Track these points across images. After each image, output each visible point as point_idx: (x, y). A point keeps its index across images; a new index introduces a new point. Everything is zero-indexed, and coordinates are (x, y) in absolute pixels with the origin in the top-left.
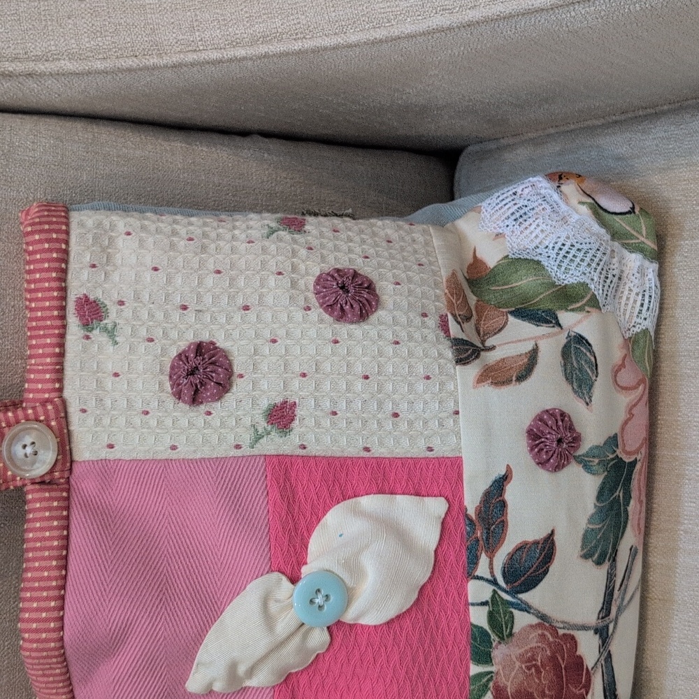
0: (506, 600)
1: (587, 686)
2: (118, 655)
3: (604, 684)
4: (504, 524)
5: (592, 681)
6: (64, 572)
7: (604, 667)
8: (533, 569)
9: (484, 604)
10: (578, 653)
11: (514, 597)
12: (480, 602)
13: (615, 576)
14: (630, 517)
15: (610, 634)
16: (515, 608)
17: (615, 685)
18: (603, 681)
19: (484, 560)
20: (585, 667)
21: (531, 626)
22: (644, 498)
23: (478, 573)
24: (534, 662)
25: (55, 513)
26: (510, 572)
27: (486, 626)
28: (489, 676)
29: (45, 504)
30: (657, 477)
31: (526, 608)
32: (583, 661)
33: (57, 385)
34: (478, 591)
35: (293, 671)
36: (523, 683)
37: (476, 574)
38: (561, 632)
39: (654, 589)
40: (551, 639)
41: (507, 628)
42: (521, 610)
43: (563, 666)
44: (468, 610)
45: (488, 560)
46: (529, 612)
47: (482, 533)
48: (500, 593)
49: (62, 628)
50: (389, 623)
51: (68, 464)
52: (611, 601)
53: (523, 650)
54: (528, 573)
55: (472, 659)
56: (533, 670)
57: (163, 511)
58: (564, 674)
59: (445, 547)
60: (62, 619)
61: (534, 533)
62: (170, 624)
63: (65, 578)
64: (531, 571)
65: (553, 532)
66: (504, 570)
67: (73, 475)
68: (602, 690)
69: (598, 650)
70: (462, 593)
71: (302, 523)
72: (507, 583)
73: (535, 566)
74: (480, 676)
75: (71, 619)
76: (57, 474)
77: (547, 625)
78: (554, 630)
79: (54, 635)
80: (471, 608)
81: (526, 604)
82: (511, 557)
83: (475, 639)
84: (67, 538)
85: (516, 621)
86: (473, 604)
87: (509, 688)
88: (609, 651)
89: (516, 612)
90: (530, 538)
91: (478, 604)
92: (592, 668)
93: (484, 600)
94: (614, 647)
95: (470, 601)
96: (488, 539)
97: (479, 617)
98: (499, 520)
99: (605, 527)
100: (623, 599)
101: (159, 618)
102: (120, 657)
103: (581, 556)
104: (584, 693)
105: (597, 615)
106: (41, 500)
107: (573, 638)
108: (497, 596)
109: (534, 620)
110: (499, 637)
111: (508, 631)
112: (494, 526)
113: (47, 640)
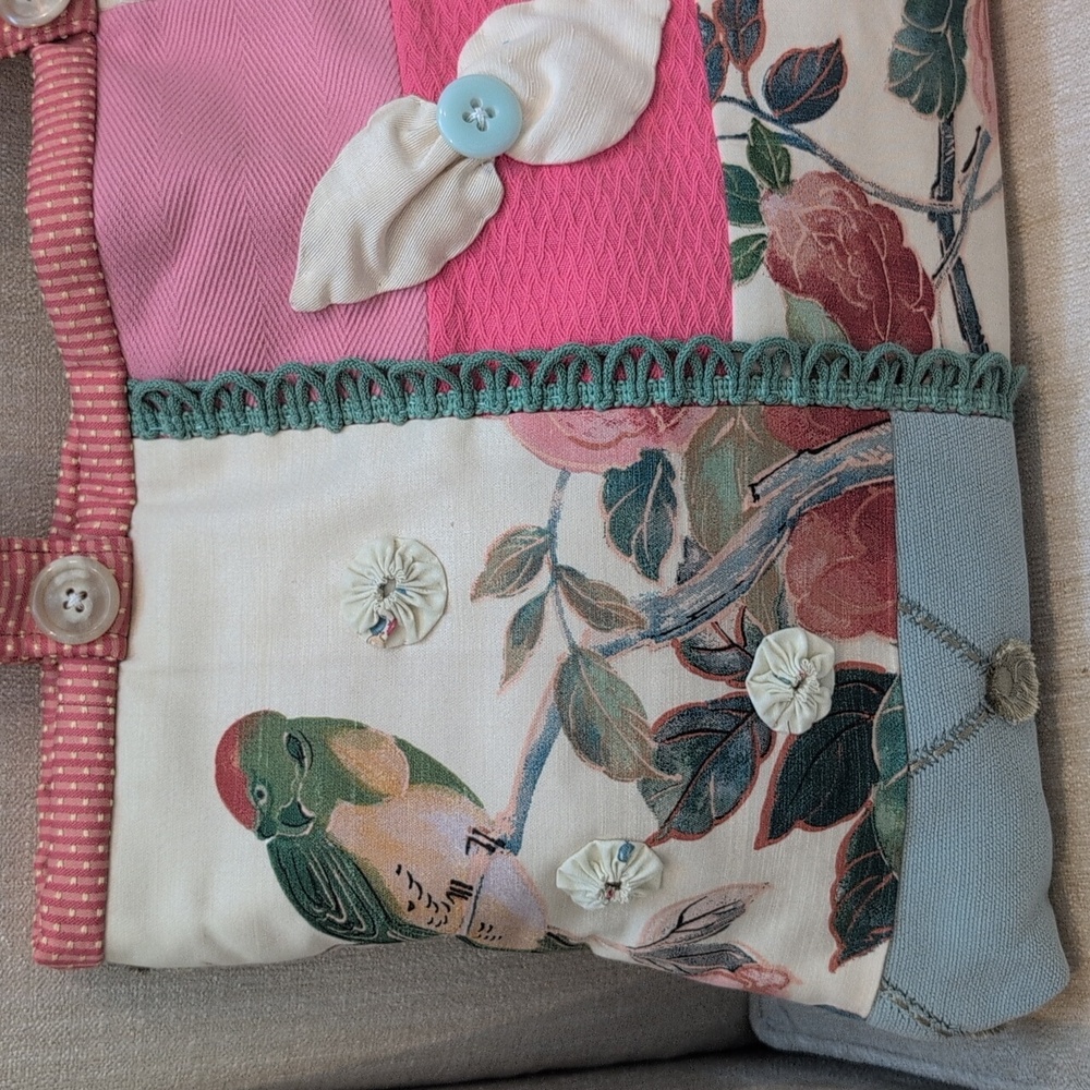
0: (775, 133)
1: (929, 302)
3: (957, 309)
4: (759, 26)
5: (936, 298)
6: (91, 137)
7: (953, 282)
8: (812, 89)
9: (744, 136)
10: (905, 244)
11: (787, 128)
12: (733, 134)
13: (954, 145)
14: (969, 76)
15: (956, 233)
16: (791, 145)
17: (977, 318)
18: (956, 304)
19: (733, 74)
20: (921, 271)
21: (821, 175)
22: (987, 52)
23: (726, 92)
24: (832, 235)
25: (74, 70)
26: (778, 91)
27: (746, 165)
28: (760, 241)
29: (59, 61)
30: (1008, 44)
31: (809, 146)
32: (916, 264)
34: (728, 119)
35: (452, 254)
36: (818, 263)
37: (723, 94)
38: (873, 200)
39: (1027, 211)
40: (856, 207)
41: (780, 171)
42: (801, 147)
43: (883, 259)
44: (716, 148)
45: (740, 74)
46: (815, 154)
47: (726, 37)
48: (763, 122)
49: (91, 207)
50: (594, 159)
51: (93, 12)
52: (952, 181)
53: (810, 209)
54: (806, 96)
55: (728, 218)
56: (832, 246)
57: (237, 59)
58: (886, 272)
59: (671, 62)
60: (90, 193)
61: (811, 38)
62: (255, 182)
63: (94, 145)
64: (810, 92)
65: (839, 42)
66: (767, 90)
67: (101, 32)
68: (956, 322)
69: (939, 249)
70: (705, 124)
72: (773, 107)
73: (815, 86)
74: (744, 242)
75: (103, 191)
76: (76, 23)
77: (847, 181)
78: (860, 194)
79: (80, 215)
80: (720, 143)
81: (807, 139)
82: (776, 70)
83: (731, 187)
84: (96, 100)
85: (793, 163)
86: (723, 137)
87: (794, 265)
88: (960, 259)
89: (794, 151)
90: (805, 43)
91: (730, 137)
92: (934, 276)
93: (740, 133)
94: (968, 252)
95: (718, 133)
96: (736, 43)
97: (734, 154)
98: (750, 21)
99: (925, 61)
100: (972, 189)
101: (236, 175)
103: (891, 90)
104: (925, 314)
105: (929, 191)
106: (53, 57)
107: (893, 216)
108: (759, 127)
109: (827, 168)
110: (770, 183)
111: (783, 175)
112: (743, 30)
113: (68, 225)
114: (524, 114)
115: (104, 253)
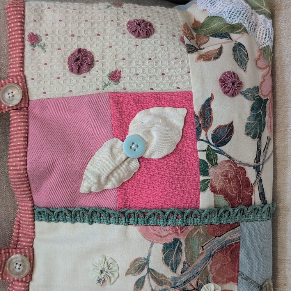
0: (214, 150)
1: (252, 191)
2: (51, 177)
3: (259, 192)
4: (211, 118)
5: (254, 190)
6: (26, 143)
7: (259, 184)
8: (225, 137)
9: (205, 151)
10: (247, 176)
11: (217, 148)
12: (202, 150)
13: (261, 146)
14: (266, 123)
15: (260, 170)
16: (218, 153)
17: (264, 193)
18: (259, 191)
19: (203, 132)
20: (250, 183)
21: (225, 161)
22: (271, 115)
23: (201, 138)
24: (227, 177)
25: (22, 120)
26: (215, 137)
27: (206, 160)
28: (208, 181)
29: (18, 117)
30: (277, 109)
31: (222, 153)
32: (249, 181)
33: (22, 69)
34: (201, 145)
35: (125, 181)
36: (223, 186)
37: (200, 138)
38: (239, 166)
39: (279, 157)
40: (234, 168)
41: (215, 161)
42: (221, 153)
43: (240, 181)
44: (198, 153)
45: (205, 133)
46: (224, 155)
47: (202, 122)
48: (211, 146)
49: (26, 165)
50: (164, 158)
51: (27, 101)
52: (260, 156)
53: (222, 171)
54: (223, 139)
55: (200, 174)
56: (227, 180)
57: (68, 119)
58: (241, 184)
59: (186, 128)
60: (26, 160)
61: (225, 122)
62: (72, 161)
63: (27, 145)
64: (224, 138)
65: (232, 122)
66: (212, 137)
67: (29, 106)
68: (259, 195)
69: (255, 176)
70: (195, 146)
71: (126, 120)
72: (213, 142)
73: (225, 136)
74: (204, 181)
75: (30, 161)
76: (23, 105)
77: (232, 161)
78: (235, 164)
79: (23, 167)
80: (199, 152)
81: (222, 151)
82: (215, 131)
83: (201, 166)
84: (28, 130)
85: (218, 158)
86: (199, 151)
87: (217, 187)
88: (261, 178)
89: (218, 155)
90: (223, 124)
91: (202, 151)
92: (254, 184)
93: (204, 150)
94: (263, 176)
95: (198, 149)
96: (204, 124)
97: (202, 156)
98: (209, 117)
99: (255, 123)
100: (265, 157)
101: (67, 158)
102: (51, 178)
103: (245, 134)
104: (251, 194)
105: (254, 161)
106: (16, 115)
107: (244, 169)
108: (209, 148)
109: (227, 159)
110: (212, 164)
111: (215, 162)
112: (207, 119)
113: (20, 170)
114: (146, 146)
115: (29, 176)
